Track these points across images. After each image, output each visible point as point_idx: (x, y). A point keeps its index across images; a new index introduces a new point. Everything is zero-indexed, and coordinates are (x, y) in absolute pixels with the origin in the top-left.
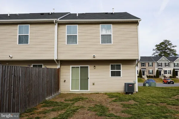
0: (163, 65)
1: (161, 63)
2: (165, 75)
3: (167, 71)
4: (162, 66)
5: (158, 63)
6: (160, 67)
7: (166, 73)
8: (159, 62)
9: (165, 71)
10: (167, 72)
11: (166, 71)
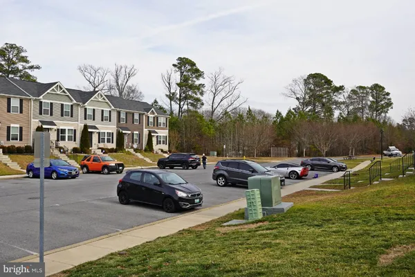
0: (57, 111)
1: (51, 104)
2: (61, 144)
3: (65, 130)
4: (51, 115)
5: (41, 103)
6: (47, 118)
7: (63, 139)
8: (43, 101)
9: (62, 129)
10: (67, 135)
11: (63, 131)
